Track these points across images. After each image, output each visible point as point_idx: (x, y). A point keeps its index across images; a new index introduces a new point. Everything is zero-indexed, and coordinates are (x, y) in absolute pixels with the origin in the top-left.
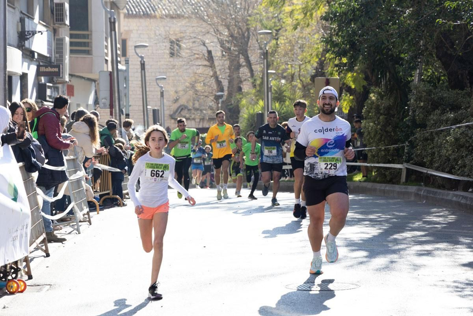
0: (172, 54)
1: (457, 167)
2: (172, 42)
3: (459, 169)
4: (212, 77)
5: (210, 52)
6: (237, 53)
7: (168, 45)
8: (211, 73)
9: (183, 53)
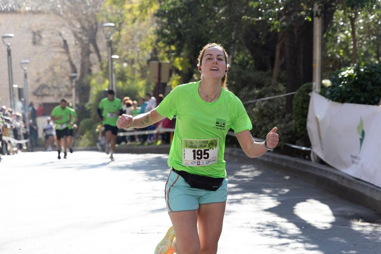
0: (34, 43)
1: (261, 132)
2: (34, 33)
3: (263, 134)
4: (66, 61)
5: (65, 41)
6: (87, 42)
7: (31, 35)
8: (67, 58)
9: (44, 42)
